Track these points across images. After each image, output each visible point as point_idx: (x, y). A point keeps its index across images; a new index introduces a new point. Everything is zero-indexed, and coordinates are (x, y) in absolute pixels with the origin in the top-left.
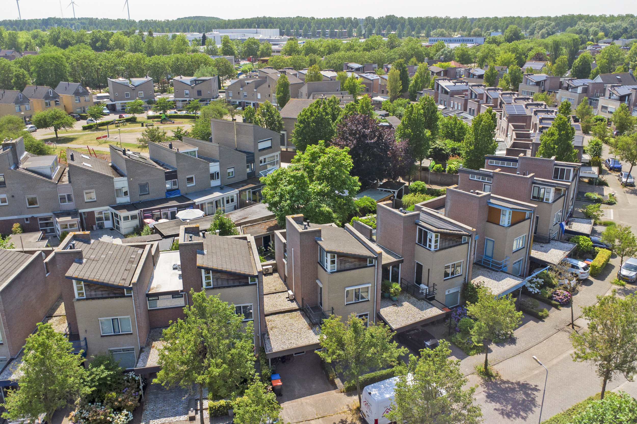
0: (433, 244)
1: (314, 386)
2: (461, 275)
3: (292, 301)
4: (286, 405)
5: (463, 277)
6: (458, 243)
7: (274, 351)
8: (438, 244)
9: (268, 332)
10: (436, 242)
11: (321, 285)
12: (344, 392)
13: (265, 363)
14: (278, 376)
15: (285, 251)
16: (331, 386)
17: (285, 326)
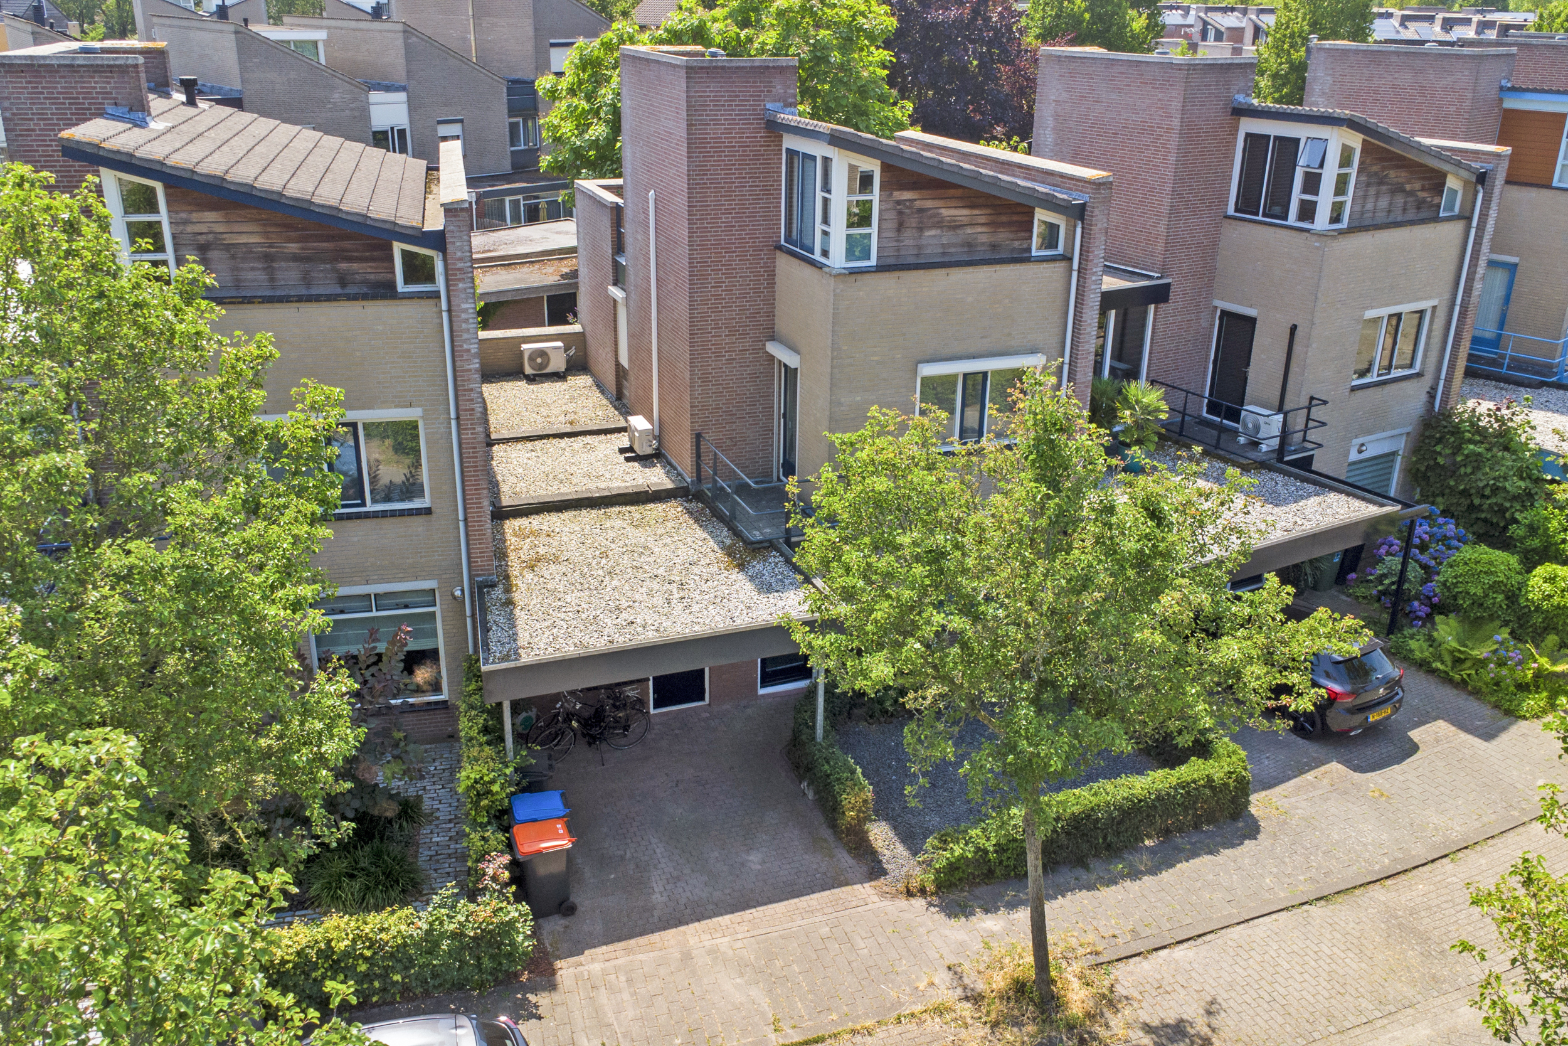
0: (1325, 199)
1: (754, 859)
2: (1419, 375)
3: (645, 460)
4: (596, 967)
5: (1427, 380)
6: (1424, 215)
7: (526, 658)
8: (1348, 198)
9: (507, 577)
10: (1341, 186)
11: (791, 359)
12: (923, 891)
13: (485, 730)
14: (552, 802)
15: (619, 247)
16: (846, 859)
17: (605, 555)
